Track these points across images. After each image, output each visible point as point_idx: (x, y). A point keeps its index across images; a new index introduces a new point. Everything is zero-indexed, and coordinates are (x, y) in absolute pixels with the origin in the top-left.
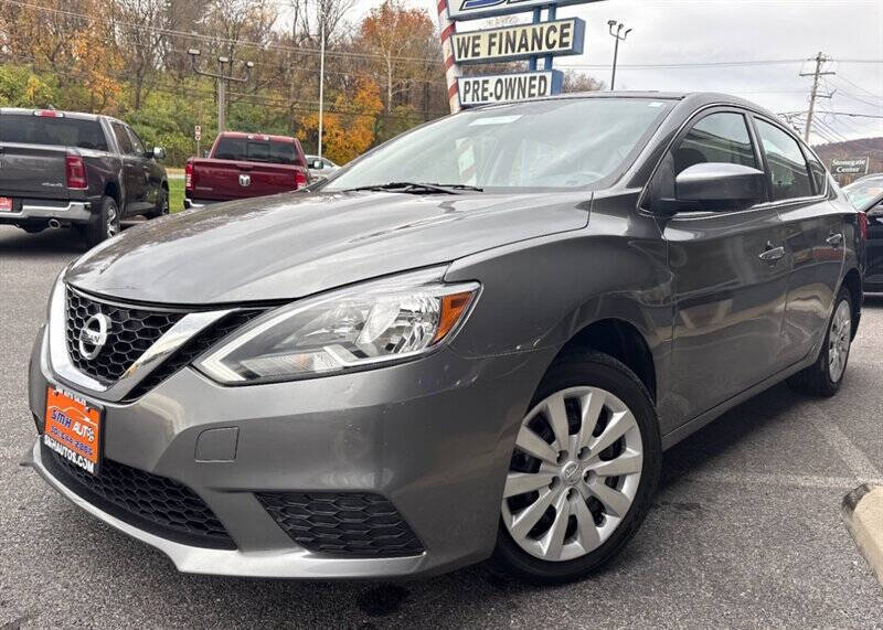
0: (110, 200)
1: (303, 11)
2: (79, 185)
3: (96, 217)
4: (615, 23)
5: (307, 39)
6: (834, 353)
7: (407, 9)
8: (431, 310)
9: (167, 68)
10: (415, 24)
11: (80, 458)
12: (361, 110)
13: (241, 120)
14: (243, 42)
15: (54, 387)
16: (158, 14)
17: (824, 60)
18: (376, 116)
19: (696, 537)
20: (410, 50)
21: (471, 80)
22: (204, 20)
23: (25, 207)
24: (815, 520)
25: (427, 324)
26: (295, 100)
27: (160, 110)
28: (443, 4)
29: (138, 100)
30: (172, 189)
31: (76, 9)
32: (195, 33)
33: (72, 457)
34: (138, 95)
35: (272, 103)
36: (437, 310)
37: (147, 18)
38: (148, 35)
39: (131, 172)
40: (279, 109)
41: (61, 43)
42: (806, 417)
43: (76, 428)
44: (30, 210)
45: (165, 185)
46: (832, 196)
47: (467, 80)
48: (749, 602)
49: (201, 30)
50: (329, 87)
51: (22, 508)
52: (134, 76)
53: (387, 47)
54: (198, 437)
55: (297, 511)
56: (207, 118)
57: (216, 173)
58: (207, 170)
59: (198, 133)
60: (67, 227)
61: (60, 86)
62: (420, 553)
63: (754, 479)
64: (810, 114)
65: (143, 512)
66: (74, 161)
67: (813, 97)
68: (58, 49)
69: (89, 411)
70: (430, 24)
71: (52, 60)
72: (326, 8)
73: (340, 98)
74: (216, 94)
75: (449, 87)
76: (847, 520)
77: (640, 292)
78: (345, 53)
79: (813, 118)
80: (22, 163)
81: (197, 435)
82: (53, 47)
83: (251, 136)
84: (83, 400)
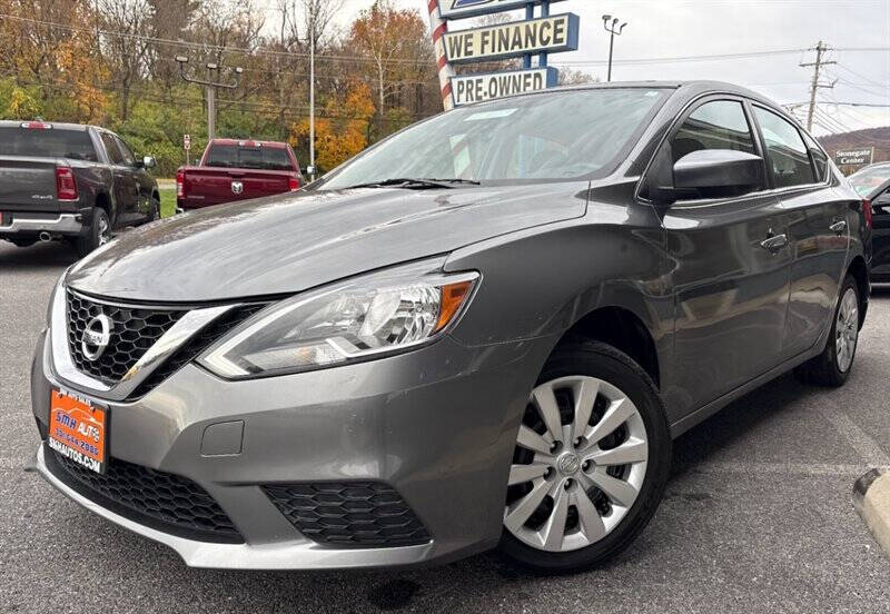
0: (101, 211)
1: (291, 15)
2: (69, 196)
3: (87, 228)
4: (609, 17)
5: (295, 43)
6: (841, 342)
7: (398, 9)
8: (431, 301)
9: (154, 77)
10: (405, 25)
11: (86, 458)
12: (352, 115)
13: (230, 127)
14: (230, 48)
15: (58, 389)
16: (143, 22)
17: (825, 50)
18: (368, 119)
19: (707, 527)
20: (401, 52)
21: (465, 80)
22: (191, 27)
23: (15, 221)
24: (825, 506)
25: (428, 314)
26: (285, 106)
27: (148, 120)
28: (434, 2)
29: (125, 111)
30: (163, 199)
31: (60, 19)
32: (182, 41)
33: (78, 458)
34: (125, 105)
35: (261, 109)
36: (437, 300)
37: (132, 27)
38: (133, 44)
39: (121, 182)
40: (269, 116)
41: (45, 54)
42: (815, 407)
43: (81, 428)
44: (19, 223)
45: (156, 195)
46: (835, 183)
47: (460, 79)
48: (761, 587)
49: (188, 37)
50: (319, 91)
51: (28, 516)
52: (121, 86)
53: (377, 49)
54: (202, 433)
55: (304, 502)
56: (195, 127)
57: (208, 181)
58: (198, 178)
59: (187, 142)
60: (58, 240)
61: (45, 98)
62: (428, 541)
63: (764, 468)
64: (812, 104)
65: (149, 510)
66: (65, 172)
67: (815, 88)
68: (42, 61)
69: (94, 410)
70: (421, 24)
71: (36, 71)
72: (315, 11)
73: (331, 103)
74: (204, 102)
75: (442, 88)
76: (859, 505)
77: (641, 282)
78: (335, 56)
79: (815, 109)
80: (11, 176)
81: (202, 430)
82: (37, 59)
83: (242, 143)
84: (87, 400)
